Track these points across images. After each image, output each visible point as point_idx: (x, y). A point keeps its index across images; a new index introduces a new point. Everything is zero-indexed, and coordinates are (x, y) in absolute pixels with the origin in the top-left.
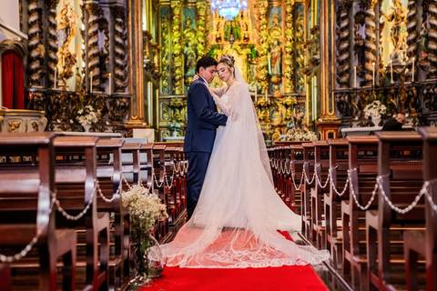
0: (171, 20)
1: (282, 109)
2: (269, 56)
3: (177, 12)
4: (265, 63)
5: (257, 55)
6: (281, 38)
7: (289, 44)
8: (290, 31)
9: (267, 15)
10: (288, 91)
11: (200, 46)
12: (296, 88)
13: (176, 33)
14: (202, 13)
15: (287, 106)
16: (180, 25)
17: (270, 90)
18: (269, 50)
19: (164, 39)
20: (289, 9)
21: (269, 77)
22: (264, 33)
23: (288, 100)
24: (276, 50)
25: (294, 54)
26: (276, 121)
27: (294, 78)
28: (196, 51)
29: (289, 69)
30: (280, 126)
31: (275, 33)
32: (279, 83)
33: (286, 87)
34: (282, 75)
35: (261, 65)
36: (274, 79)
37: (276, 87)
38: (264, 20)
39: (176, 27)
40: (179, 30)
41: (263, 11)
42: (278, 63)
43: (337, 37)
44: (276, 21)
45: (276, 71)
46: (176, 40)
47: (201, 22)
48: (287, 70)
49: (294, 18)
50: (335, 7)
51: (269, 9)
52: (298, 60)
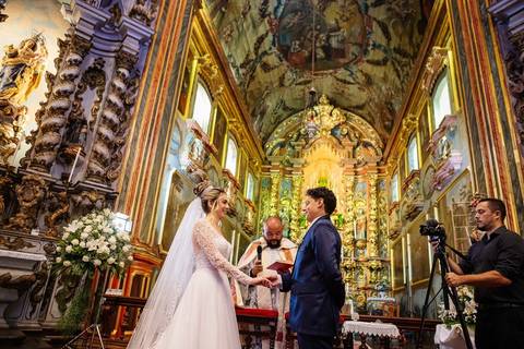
0: (270, 189)
1: (367, 272)
2: (355, 223)
3: (275, 181)
4: (351, 229)
5: (344, 222)
6: (366, 208)
7: (373, 212)
8: (374, 202)
9: (353, 188)
10: (373, 255)
11: (294, 212)
12: (380, 253)
13: (273, 200)
14: (297, 184)
15: (371, 269)
16: (277, 193)
17: (356, 254)
18: (355, 218)
19: (263, 204)
20: (373, 183)
21: (354, 242)
22: (350, 203)
23: (374, 264)
24: (361, 218)
25: (378, 222)
26: (361, 284)
27: (378, 244)
28: (290, 216)
29: (373, 235)
30: (364, 289)
31: (361, 205)
32: (364, 247)
33: (371, 251)
34: (366, 241)
35: (347, 230)
36: (359, 244)
37: (361, 251)
38: (350, 192)
39: (273, 194)
40: (277, 197)
41: (349, 184)
42: (363, 229)
43: (514, 100)
44: (361, 194)
45: (361, 236)
46: (273, 204)
47: (295, 192)
48: (372, 236)
49: (378, 191)
50: (501, 52)
51: (355, 184)
52: (381, 228)
